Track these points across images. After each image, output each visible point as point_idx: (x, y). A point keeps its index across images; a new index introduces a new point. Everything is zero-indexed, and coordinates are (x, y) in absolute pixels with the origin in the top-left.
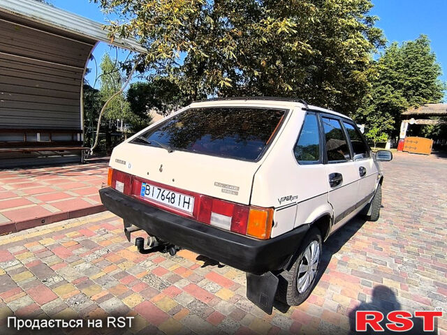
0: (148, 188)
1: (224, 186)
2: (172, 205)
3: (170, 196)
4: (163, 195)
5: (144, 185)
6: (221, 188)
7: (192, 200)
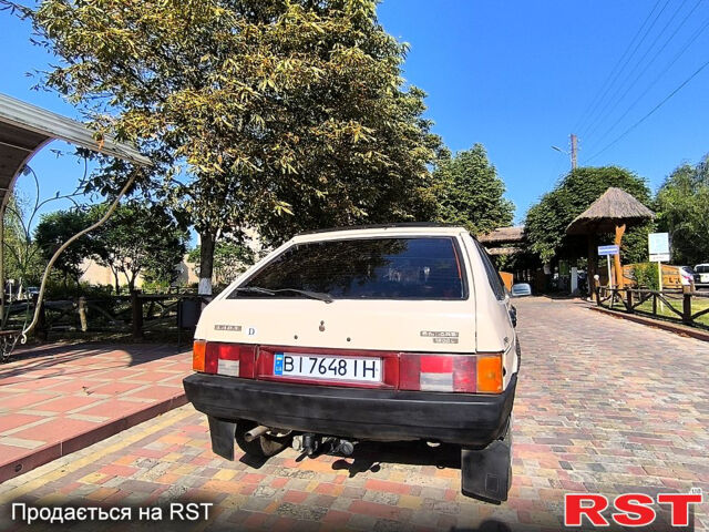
0: (289, 360)
1: (436, 334)
2: (342, 377)
3: (336, 364)
4: (320, 366)
5: (278, 358)
6: (431, 338)
7: (378, 363)
